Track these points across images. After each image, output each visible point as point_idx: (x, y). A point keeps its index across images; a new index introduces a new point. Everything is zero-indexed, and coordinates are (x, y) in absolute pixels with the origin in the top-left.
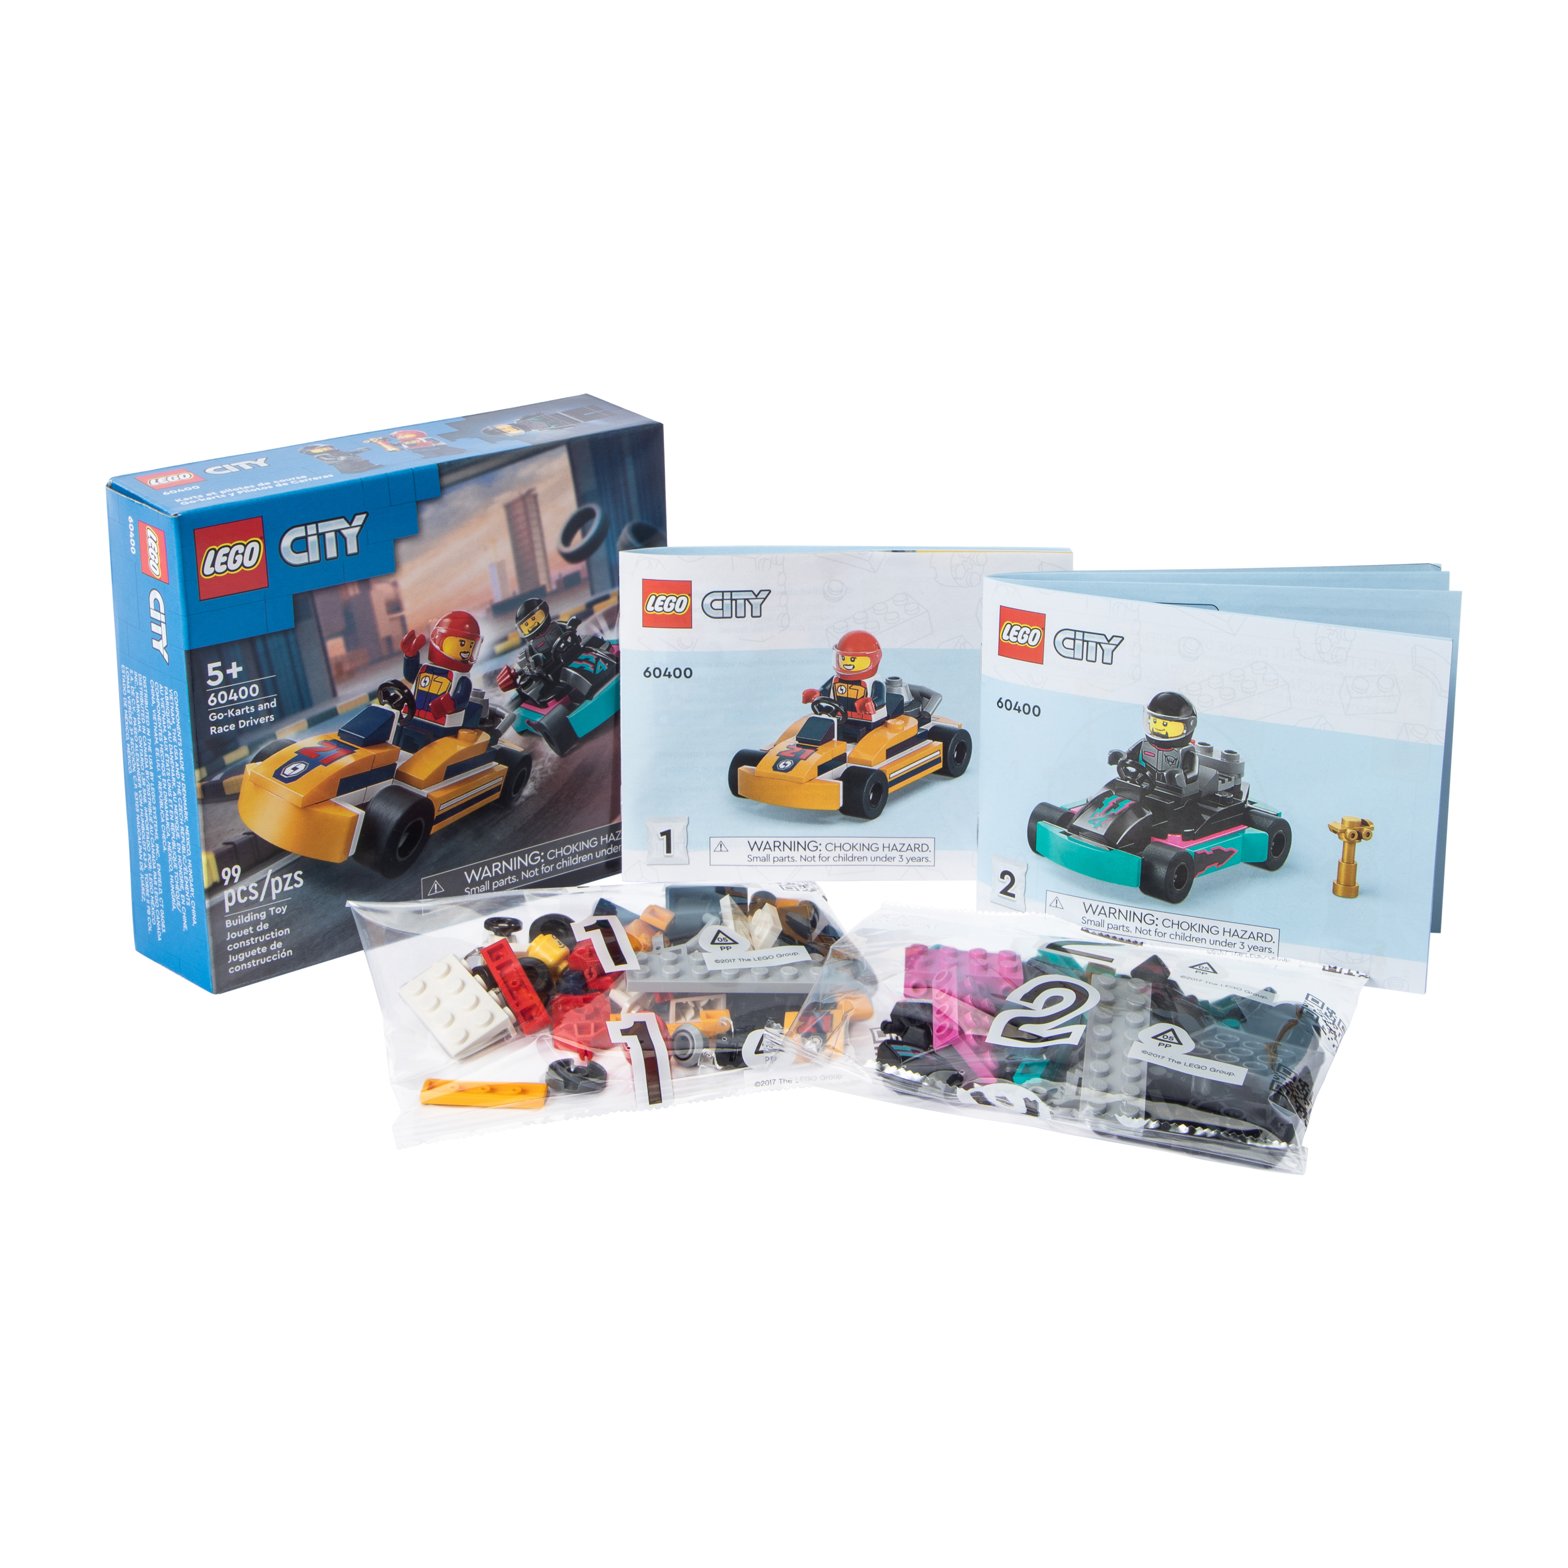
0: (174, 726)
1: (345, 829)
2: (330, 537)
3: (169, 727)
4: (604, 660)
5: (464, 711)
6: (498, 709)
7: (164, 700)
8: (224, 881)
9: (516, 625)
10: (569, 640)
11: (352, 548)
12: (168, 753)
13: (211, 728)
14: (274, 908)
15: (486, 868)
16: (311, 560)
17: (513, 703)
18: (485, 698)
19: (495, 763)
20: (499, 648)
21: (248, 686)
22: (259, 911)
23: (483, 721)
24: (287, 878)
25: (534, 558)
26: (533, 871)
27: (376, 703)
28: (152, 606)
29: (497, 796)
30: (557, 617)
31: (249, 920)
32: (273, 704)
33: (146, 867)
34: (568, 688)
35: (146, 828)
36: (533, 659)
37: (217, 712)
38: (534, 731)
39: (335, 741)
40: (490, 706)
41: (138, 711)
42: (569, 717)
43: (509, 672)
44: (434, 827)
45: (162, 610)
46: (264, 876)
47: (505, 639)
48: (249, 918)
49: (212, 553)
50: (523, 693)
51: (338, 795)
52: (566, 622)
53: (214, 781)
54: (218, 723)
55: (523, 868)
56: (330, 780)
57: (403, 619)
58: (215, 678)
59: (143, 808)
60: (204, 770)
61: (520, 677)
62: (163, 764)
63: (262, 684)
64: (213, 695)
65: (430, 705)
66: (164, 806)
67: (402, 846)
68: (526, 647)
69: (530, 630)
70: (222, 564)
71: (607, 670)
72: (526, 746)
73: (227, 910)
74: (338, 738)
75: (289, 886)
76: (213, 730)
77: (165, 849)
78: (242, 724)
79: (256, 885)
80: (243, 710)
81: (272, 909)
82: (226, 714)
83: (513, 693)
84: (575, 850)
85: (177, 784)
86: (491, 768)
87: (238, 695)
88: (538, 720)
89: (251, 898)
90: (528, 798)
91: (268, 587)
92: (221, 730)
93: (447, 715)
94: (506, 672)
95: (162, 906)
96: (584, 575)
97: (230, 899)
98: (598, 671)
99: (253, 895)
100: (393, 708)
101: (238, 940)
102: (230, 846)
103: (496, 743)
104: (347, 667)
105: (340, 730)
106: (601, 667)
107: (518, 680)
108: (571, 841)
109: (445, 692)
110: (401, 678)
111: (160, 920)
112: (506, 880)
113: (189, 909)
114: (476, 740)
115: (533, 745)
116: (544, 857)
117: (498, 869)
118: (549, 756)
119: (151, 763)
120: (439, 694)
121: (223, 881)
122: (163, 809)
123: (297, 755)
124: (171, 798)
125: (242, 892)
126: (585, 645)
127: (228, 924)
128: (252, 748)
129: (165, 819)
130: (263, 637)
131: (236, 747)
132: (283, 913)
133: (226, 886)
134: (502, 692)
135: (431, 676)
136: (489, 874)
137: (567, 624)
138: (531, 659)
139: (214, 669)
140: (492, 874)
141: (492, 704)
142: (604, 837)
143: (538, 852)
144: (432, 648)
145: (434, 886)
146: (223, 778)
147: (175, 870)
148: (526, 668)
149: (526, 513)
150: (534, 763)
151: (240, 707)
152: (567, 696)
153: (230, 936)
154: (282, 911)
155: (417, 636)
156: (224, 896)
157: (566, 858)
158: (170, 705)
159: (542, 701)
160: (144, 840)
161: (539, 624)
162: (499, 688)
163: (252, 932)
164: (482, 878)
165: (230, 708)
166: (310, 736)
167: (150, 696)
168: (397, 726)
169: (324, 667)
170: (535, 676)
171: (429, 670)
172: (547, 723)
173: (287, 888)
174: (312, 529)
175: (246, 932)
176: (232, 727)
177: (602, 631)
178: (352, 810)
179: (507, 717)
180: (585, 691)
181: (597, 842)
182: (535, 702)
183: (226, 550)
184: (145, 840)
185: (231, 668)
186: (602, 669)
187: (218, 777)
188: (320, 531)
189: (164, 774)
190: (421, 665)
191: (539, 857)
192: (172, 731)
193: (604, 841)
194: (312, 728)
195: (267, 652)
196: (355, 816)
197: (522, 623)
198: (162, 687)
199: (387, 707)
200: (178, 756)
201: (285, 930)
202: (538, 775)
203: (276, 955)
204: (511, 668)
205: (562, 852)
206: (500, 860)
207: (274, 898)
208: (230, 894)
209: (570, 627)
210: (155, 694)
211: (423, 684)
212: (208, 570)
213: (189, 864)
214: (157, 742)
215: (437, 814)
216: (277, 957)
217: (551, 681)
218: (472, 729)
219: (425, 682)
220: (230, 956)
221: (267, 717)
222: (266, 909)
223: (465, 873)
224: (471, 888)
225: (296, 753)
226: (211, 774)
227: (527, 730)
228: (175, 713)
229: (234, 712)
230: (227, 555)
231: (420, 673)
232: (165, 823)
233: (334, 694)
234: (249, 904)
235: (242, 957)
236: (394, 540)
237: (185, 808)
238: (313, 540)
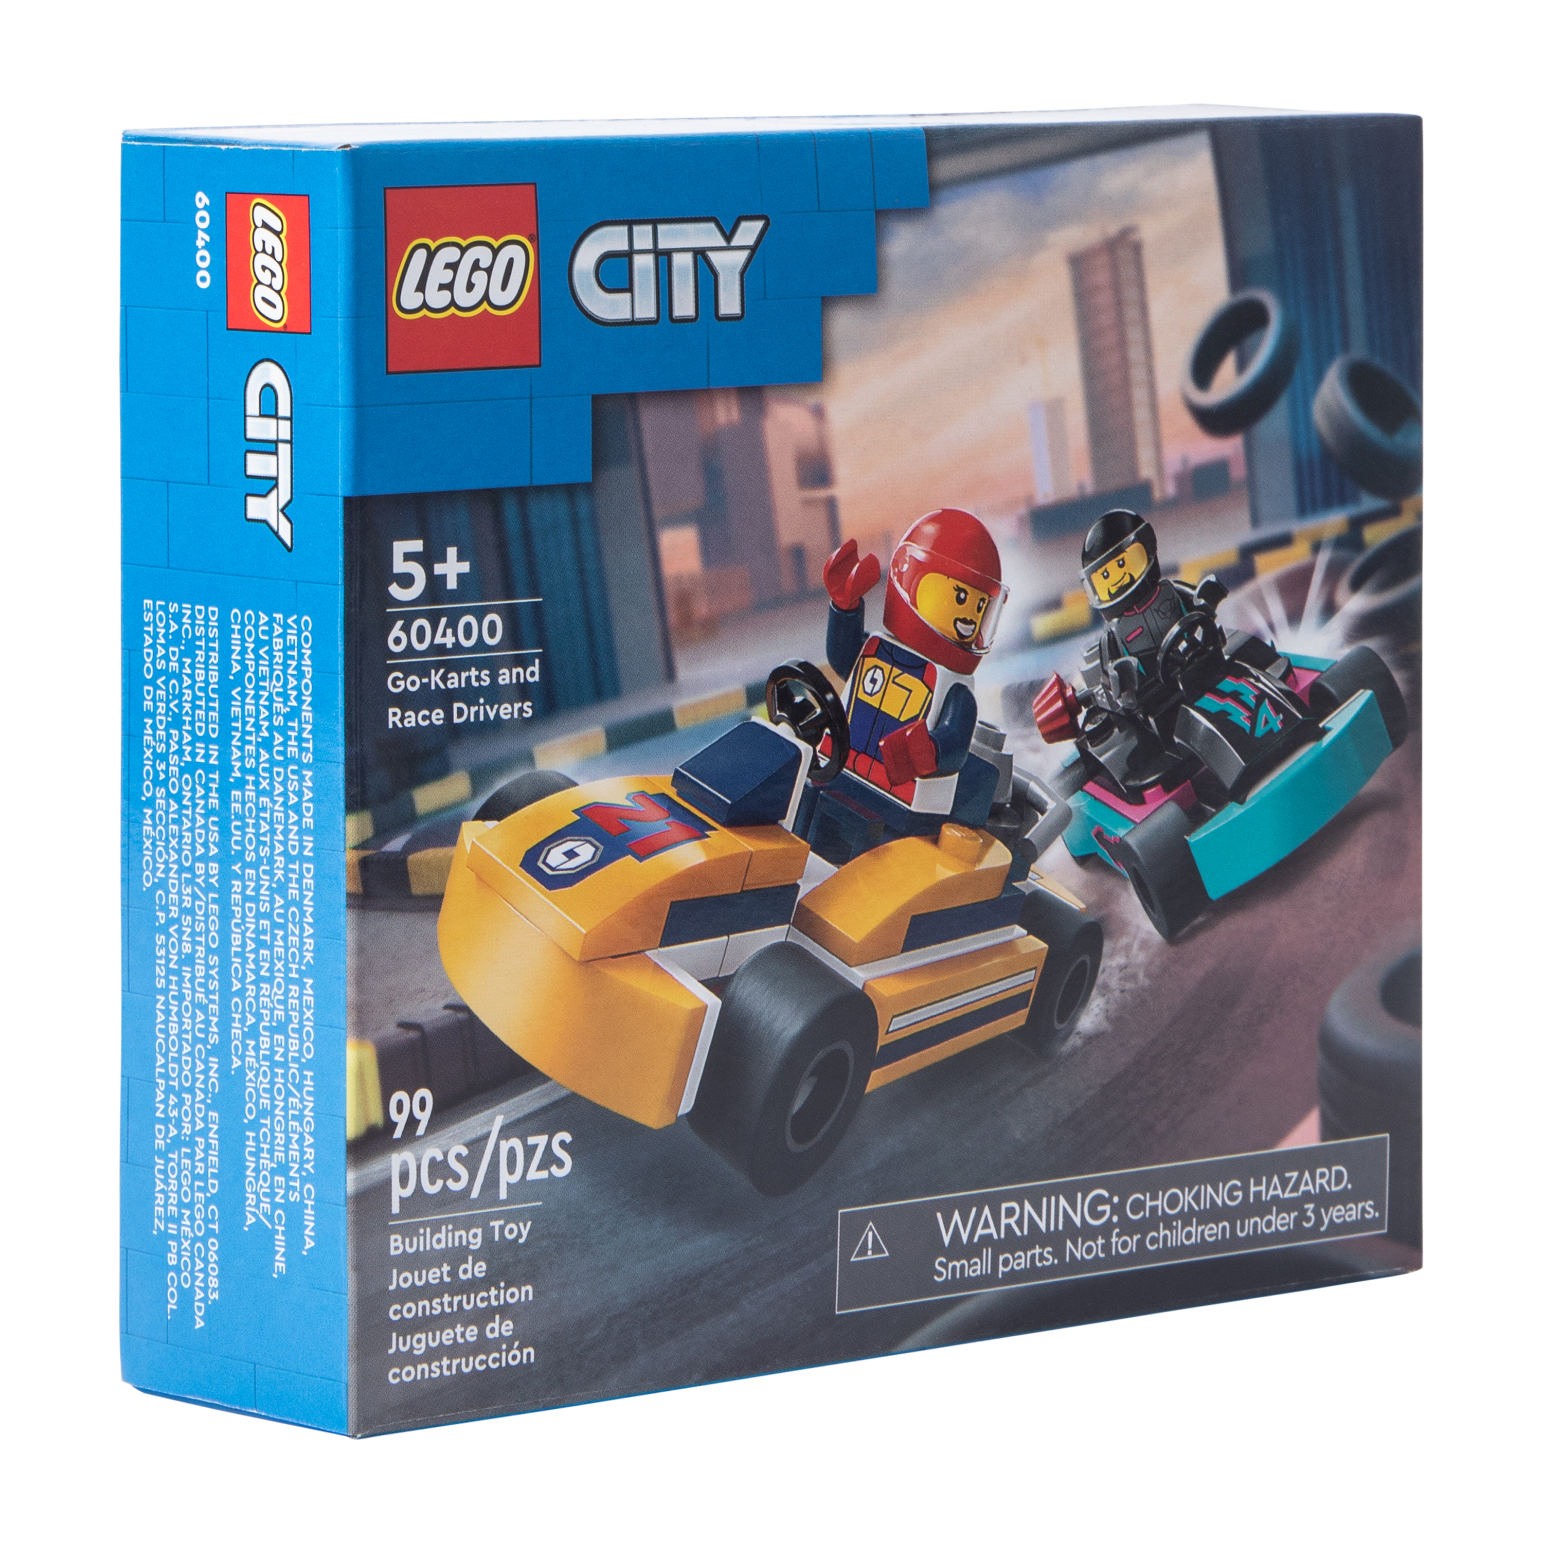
0: (294, 713)
1: (674, 1038)
2: (683, 262)
3: (278, 721)
4: (1273, 702)
5: (957, 775)
6: (1033, 786)
7: (270, 653)
8: (395, 1125)
9: (1082, 572)
10: (1199, 634)
11: (730, 304)
12: (269, 793)
13: (391, 711)
14: (502, 1222)
15: (987, 1211)
16: (639, 315)
17: (1068, 778)
18: (1003, 752)
19: (1019, 930)
20: (1043, 625)
21: (480, 614)
22: (467, 1224)
23: (997, 812)
24: (536, 1146)
25: (1128, 405)
26: (1091, 1243)
27: (760, 716)
28: (253, 407)
29: (1018, 1019)
30: (1174, 570)
31: (443, 1245)
32: (532, 674)
33: (173, 1132)
34: (1193, 760)
35: (181, 1024)
36: (1115, 668)
37: (407, 670)
38: (1112, 863)
39: (663, 796)
40: (1014, 773)
41: (187, 706)
42: (1192, 839)
43: (1061, 693)
44: (874, 1073)
45: (284, 409)
46: (485, 1131)
47: (1054, 604)
48: (444, 1239)
49: (421, 256)
50: (1090, 754)
51: (663, 944)
52: (1194, 588)
53: (391, 853)
54: (406, 701)
55: (1071, 1231)
56: (648, 899)
57: (831, 505)
58: (406, 581)
59: (178, 973)
60: (366, 818)
61: (1084, 711)
62: (250, 830)
63: (511, 615)
64: (400, 623)
65: (882, 743)
66: (243, 945)
67: (800, 1110)
68: (1099, 636)
69: (1113, 590)
70: (442, 287)
71: (1280, 732)
72: (1093, 898)
73: (396, 1208)
74: (672, 793)
75: (539, 1168)
76: (394, 716)
77: (236, 1063)
78: (460, 712)
79: (464, 1151)
80: (464, 675)
81: (496, 1224)
82: (425, 680)
83: (1067, 749)
84: (1189, 1204)
85: (286, 870)
86: (1011, 941)
87: (455, 634)
88: (1121, 833)
89: (451, 1184)
90: (1091, 1039)
91: (540, 366)
92: (411, 720)
93: (917, 779)
94: (1055, 690)
95: (216, 1227)
96: (1238, 471)
97: (404, 1179)
98: (1260, 731)
99: (457, 1178)
100: (798, 736)
101: (415, 1293)
102: (413, 1035)
103: (1024, 877)
104: (702, 608)
105: (677, 771)
106: (1266, 722)
107: (1081, 718)
108: (1184, 1179)
109: (917, 717)
110: (821, 662)
111: (204, 1270)
112: (1029, 1254)
113: (294, 1212)
114: (979, 859)
115: (1106, 900)
116: (1118, 1209)
117: (1012, 1221)
118: (1142, 935)
119: (214, 837)
120: (902, 719)
121: (391, 1126)
122: (241, 955)
123: (578, 818)
124: (268, 916)
125: (433, 1162)
126: (1236, 654)
127: (397, 1245)
128: (479, 779)
129: (242, 980)
130: (521, 493)
131: (442, 772)
132: (521, 1241)
133: (397, 1140)
134: (1042, 741)
135: (887, 667)
136: (992, 1230)
137: (1195, 593)
138: (1111, 666)
139: (408, 557)
140: (999, 1233)
141: (1020, 771)
142: (1258, 1183)
143: (1106, 1194)
144: (893, 599)
145: (867, 1235)
146: (410, 848)
147: (263, 1113)
148: (1099, 689)
149: (1116, 287)
150: (1107, 947)
151: (460, 667)
152: (1189, 781)
153: (401, 1280)
154: (520, 1235)
155: (862, 556)
156: (389, 1169)
157: (1168, 1221)
158: (287, 657)
159: (1131, 783)
160: (174, 1060)
161: (1133, 581)
162: (1036, 730)
163: (447, 1279)
164: (976, 1240)
165: (437, 665)
166: (612, 773)
167: (226, 653)
168: (806, 786)
169: (651, 597)
170: (1118, 715)
171: (883, 650)
172: (1142, 845)
173: (534, 1174)
174: (643, 236)
175: (433, 1276)
176: (438, 717)
177: (1272, 627)
178: (692, 990)
179: (1053, 809)
180: (1229, 778)
181: (1240, 1193)
182: (1116, 783)
183: (452, 254)
184: (177, 1060)
185: (443, 560)
186: (1268, 727)
187: (396, 844)
188: (662, 245)
189: (250, 857)
190: (867, 635)
191: (1107, 1208)
192: (283, 730)
193: (1258, 1194)
194: (617, 754)
195: (527, 534)
196: (700, 1009)
197: (1095, 570)
198: (264, 618)
199: (784, 730)
200: (299, 794)
201: (523, 1289)
202: (1114, 983)
203: (497, 1355)
204: (1066, 682)
205: (1159, 1203)
206: (1018, 1196)
207: (503, 1195)
208: (405, 1164)
209: (1202, 601)
210: (243, 640)
211: (869, 687)
212: (410, 298)
213: (308, 1082)
214: (238, 775)
215: (883, 1040)
216: (500, 1360)
217: (1154, 734)
218: (973, 827)
219: (873, 681)
220: (394, 1335)
221: (517, 706)
222: (484, 1222)
223: (939, 1215)
224: (950, 1259)
225: (576, 811)
226: (383, 832)
227: (1095, 855)
228: (300, 675)
229: (444, 679)
230: (453, 266)
231: (864, 656)
232: (242, 993)
233: (670, 674)
234: (446, 1199)
235: (420, 1343)
236: (823, 298)
237: (309, 931)
238: (644, 264)
